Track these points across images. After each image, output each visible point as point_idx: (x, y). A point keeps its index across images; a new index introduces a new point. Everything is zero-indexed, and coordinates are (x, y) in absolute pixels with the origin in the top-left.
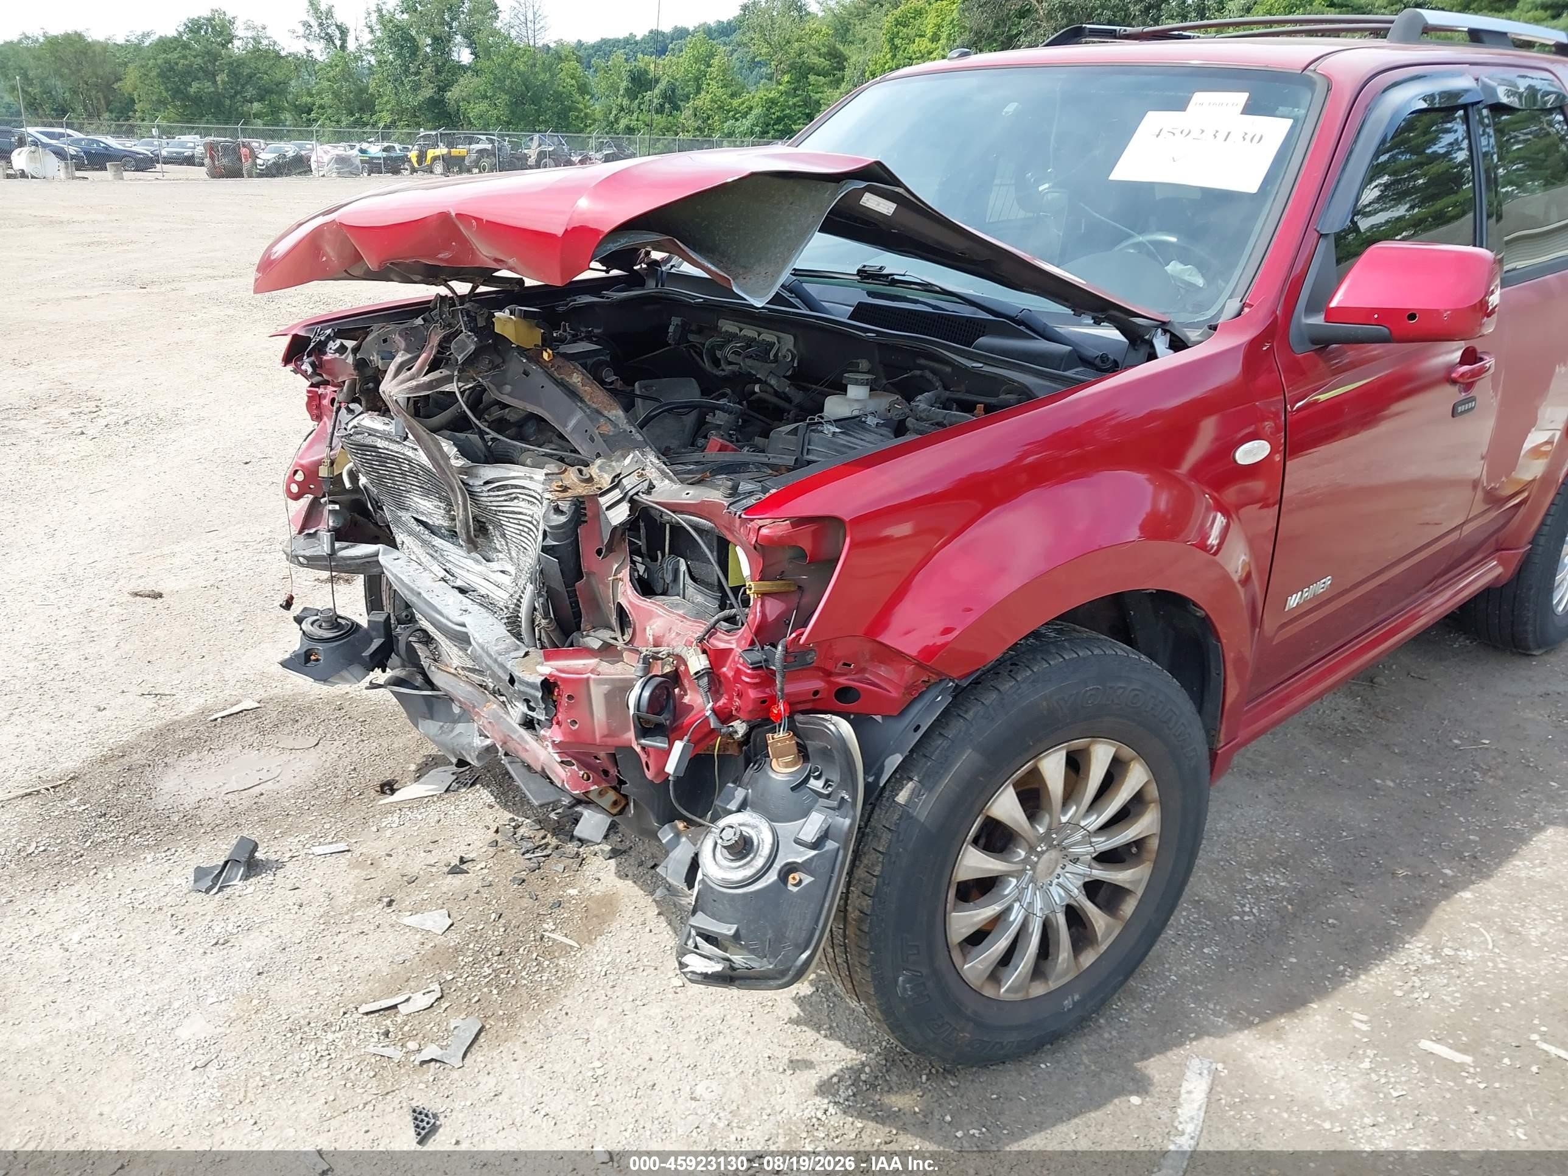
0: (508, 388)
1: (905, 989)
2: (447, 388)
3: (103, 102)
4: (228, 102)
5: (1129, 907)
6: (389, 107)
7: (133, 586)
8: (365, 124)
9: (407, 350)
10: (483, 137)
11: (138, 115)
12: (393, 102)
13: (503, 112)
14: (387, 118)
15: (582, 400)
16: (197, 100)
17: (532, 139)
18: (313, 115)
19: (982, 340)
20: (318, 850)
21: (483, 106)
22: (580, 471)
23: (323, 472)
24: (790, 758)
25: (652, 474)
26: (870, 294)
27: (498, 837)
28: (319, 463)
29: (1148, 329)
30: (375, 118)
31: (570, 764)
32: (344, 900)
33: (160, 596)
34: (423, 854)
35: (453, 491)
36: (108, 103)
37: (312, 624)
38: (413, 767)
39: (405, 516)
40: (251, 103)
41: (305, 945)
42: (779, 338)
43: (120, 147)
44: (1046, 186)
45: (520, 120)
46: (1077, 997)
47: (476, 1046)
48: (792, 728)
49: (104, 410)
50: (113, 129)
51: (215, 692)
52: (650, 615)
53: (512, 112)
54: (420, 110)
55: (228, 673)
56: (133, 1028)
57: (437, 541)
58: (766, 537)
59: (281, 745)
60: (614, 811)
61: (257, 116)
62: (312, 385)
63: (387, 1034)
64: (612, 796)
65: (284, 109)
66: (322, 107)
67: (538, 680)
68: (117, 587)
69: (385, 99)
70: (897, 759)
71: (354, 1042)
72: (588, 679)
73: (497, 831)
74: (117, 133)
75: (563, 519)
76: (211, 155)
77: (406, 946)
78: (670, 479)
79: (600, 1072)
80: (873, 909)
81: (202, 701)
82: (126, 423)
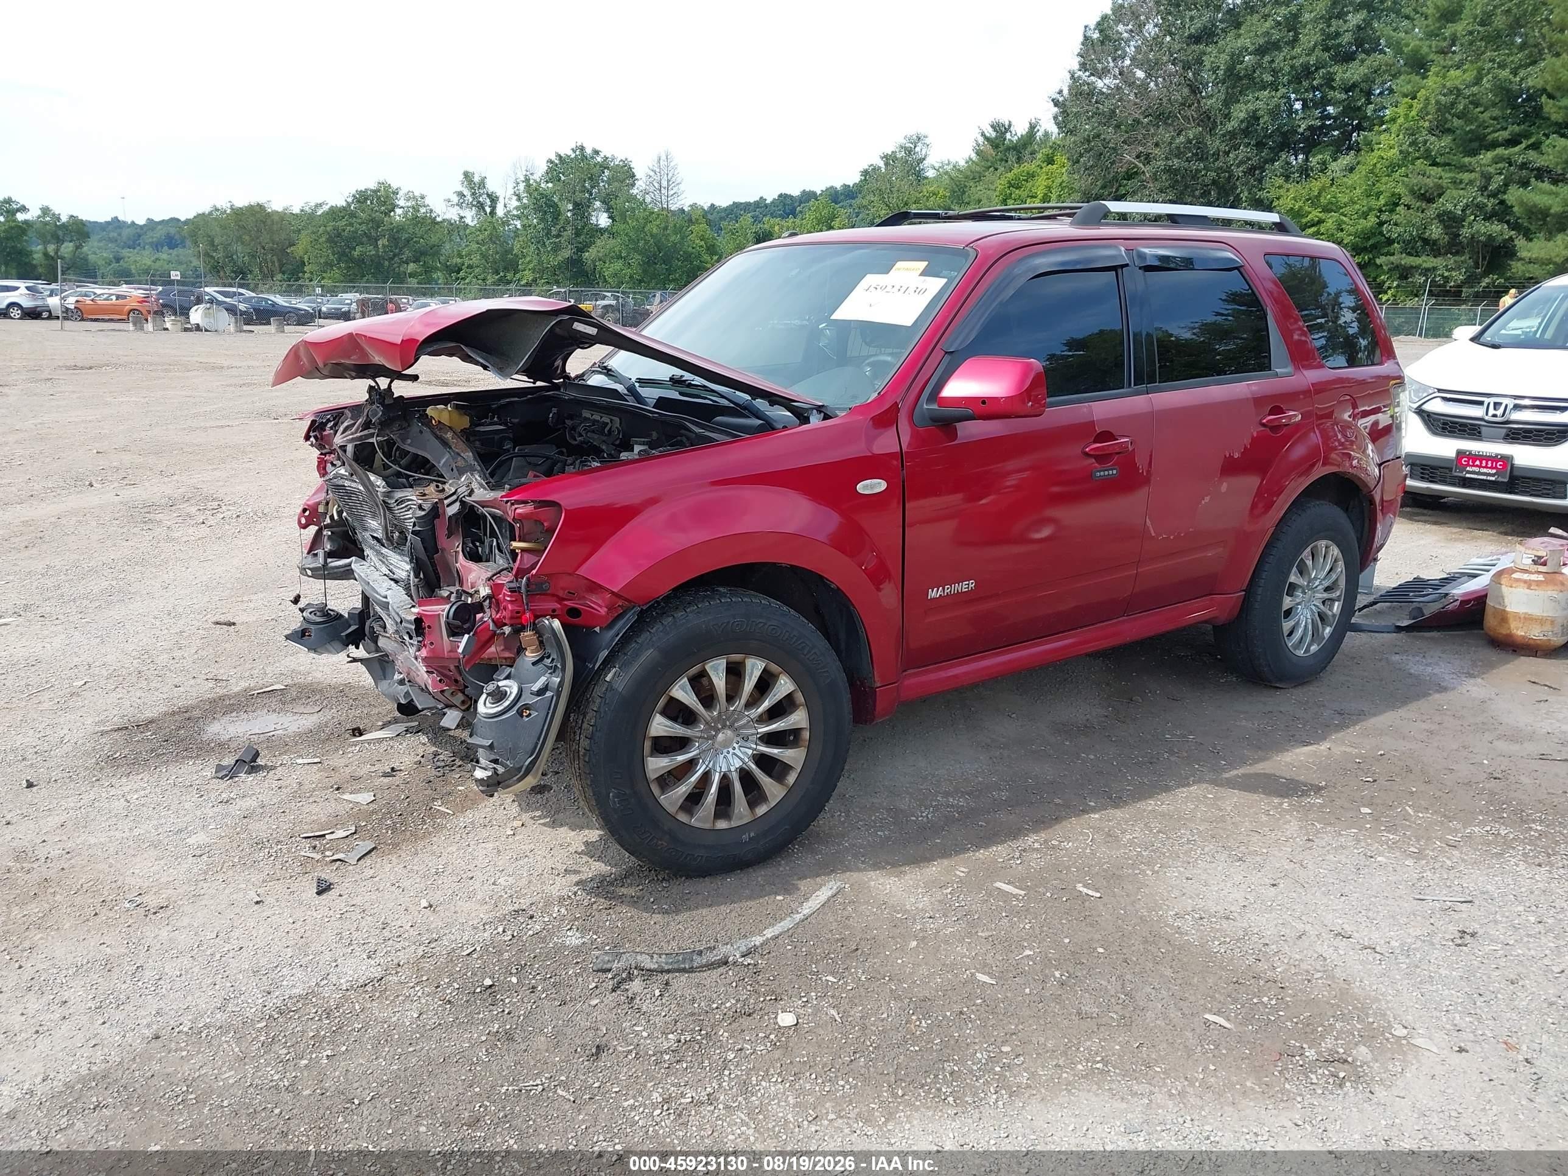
0: (409, 441)
1: (615, 802)
2: (371, 440)
3: (276, 264)
4: (387, 263)
5: (791, 778)
6: (531, 266)
7: (217, 618)
8: (509, 282)
9: (352, 419)
10: (609, 294)
11: (307, 275)
12: (535, 262)
13: (636, 270)
14: (528, 276)
15: (450, 448)
16: (360, 262)
17: (655, 296)
18: (462, 274)
19: (719, 418)
20: (300, 761)
21: (618, 265)
22: (437, 486)
23: (321, 509)
24: (534, 647)
25: (475, 485)
26: (681, 394)
27: (422, 760)
28: (319, 503)
29: (807, 410)
30: (518, 276)
31: (433, 673)
32: (307, 786)
33: (234, 624)
34: (369, 766)
35: (378, 506)
36: (282, 265)
37: (311, 613)
38: (380, 723)
39: (367, 535)
40: (408, 264)
41: (276, 806)
42: (611, 420)
43: (287, 305)
44: (824, 325)
45: (652, 279)
46: (752, 834)
47: (368, 856)
48: (535, 628)
49: (224, 507)
50: (284, 289)
51: (257, 680)
52: (470, 571)
53: (645, 271)
54: (559, 268)
55: (269, 670)
56: (161, 837)
57: (384, 550)
58: (519, 514)
59: (294, 711)
60: (463, 708)
61: (411, 275)
62: (322, 454)
63: (314, 848)
64: (460, 697)
65: (437, 269)
66: (470, 267)
67: (413, 618)
68: (204, 619)
69: (528, 259)
70: (605, 653)
71: (293, 850)
72: (439, 615)
73: (423, 757)
74: (286, 292)
75: (423, 513)
76: (362, 309)
77: (342, 809)
78: (485, 489)
79: (440, 870)
80: (591, 747)
81: (247, 684)
82: (238, 516)
